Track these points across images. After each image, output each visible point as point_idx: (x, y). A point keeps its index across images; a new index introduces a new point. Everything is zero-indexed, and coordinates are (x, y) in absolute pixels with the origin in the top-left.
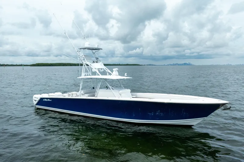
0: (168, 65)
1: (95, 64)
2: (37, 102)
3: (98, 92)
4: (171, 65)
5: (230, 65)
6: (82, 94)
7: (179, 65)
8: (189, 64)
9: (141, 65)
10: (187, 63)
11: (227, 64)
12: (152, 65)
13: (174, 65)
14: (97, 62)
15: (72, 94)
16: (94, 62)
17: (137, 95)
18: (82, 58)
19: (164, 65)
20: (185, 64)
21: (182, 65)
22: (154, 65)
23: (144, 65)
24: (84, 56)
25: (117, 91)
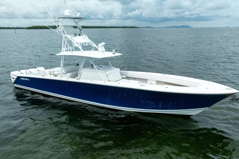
0: (166, 27)
1: (78, 37)
2: (14, 79)
3: (82, 71)
4: (169, 27)
5: (228, 27)
6: (64, 73)
7: (177, 27)
8: (188, 27)
9: (139, 28)
10: (186, 25)
11: (226, 27)
12: (150, 27)
13: (172, 27)
14: (80, 35)
15: (53, 72)
16: (75, 35)
17: (128, 74)
18: (61, 30)
19: (162, 27)
20: (183, 26)
21: (180, 27)
22: (152, 27)
23: (142, 27)
24: (63, 28)
25: (103, 71)
